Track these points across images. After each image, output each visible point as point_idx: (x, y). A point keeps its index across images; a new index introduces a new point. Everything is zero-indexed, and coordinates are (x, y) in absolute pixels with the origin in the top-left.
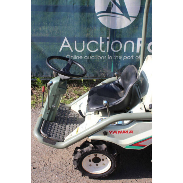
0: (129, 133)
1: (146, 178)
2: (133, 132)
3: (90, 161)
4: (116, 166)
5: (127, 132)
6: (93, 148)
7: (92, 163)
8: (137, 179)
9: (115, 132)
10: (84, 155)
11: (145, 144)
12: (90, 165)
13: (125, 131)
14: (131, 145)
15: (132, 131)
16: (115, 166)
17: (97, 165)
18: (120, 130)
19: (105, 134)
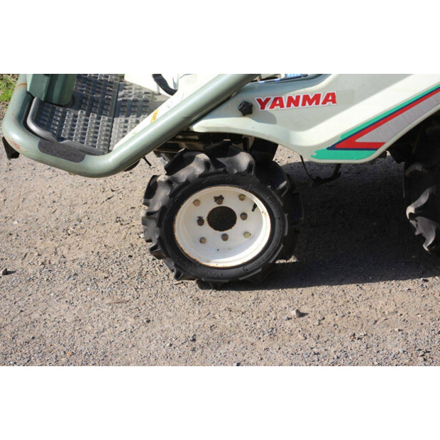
0: (324, 103)
1: (393, 282)
2: (337, 99)
3: (200, 221)
4: (286, 234)
5: (317, 97)
6: (207, 164)
7: (207, 230)
8: (361, 285)
9: (278, 102)
10: (181, 193)
11: (379, 141)
12: (202, 240)
13: (311, 98)
14: (333, 147)
15: (333, 95)
16: (283, 232)
17: (225, 238)
18: (294, 94)
19: (246, 110)
